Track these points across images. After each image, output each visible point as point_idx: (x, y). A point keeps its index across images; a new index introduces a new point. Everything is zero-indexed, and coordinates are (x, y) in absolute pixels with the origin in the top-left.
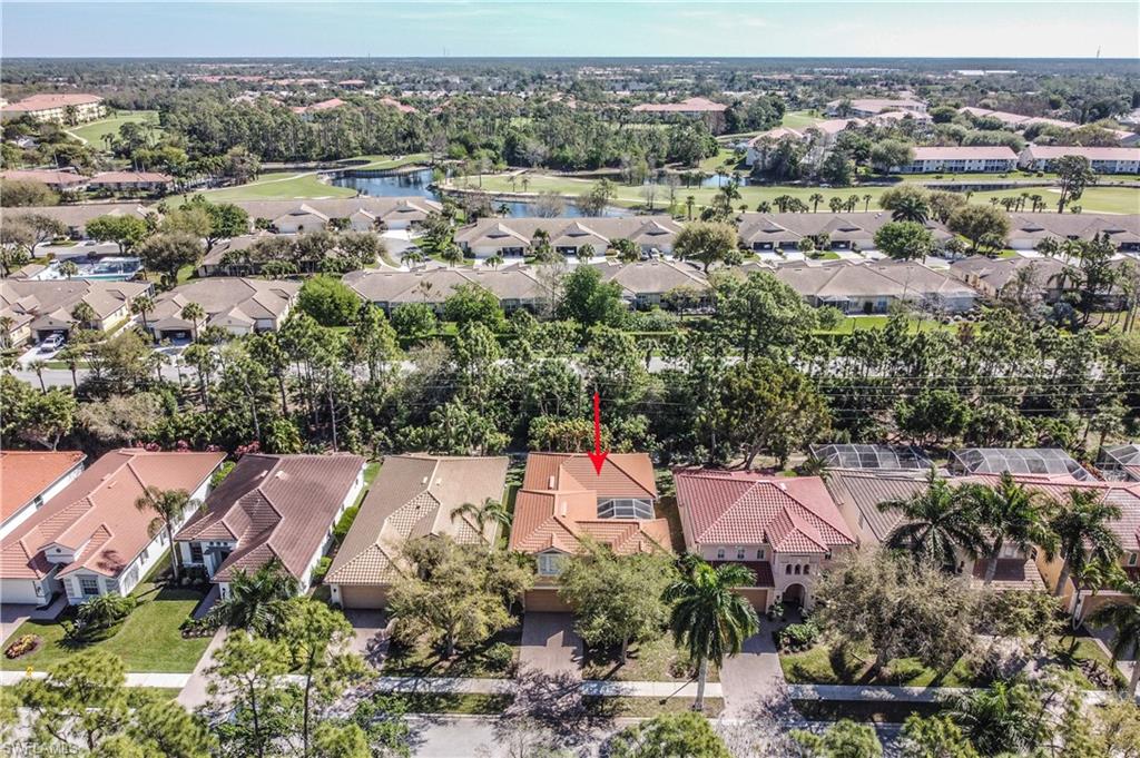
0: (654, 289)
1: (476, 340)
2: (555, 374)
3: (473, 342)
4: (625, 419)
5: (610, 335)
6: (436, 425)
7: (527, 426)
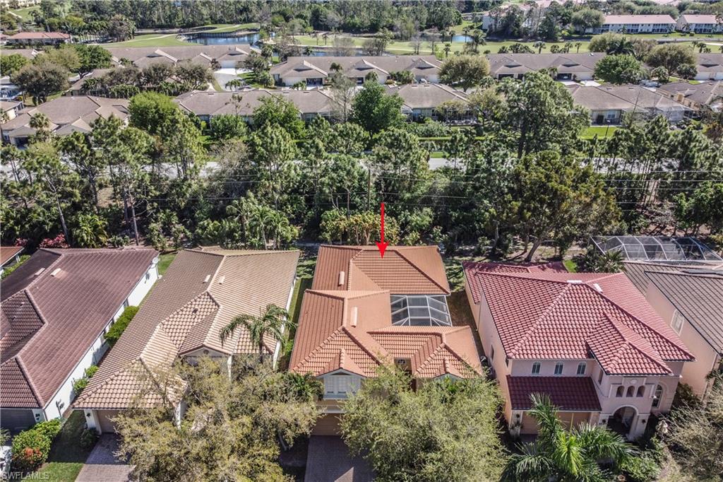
0: (427, 105)
1: (272, 139)
2: (345, 169)
3: (269, 140)
4: (411, 212)
5: (397, 134)
6: (232, 219)
7: (320, 220)
